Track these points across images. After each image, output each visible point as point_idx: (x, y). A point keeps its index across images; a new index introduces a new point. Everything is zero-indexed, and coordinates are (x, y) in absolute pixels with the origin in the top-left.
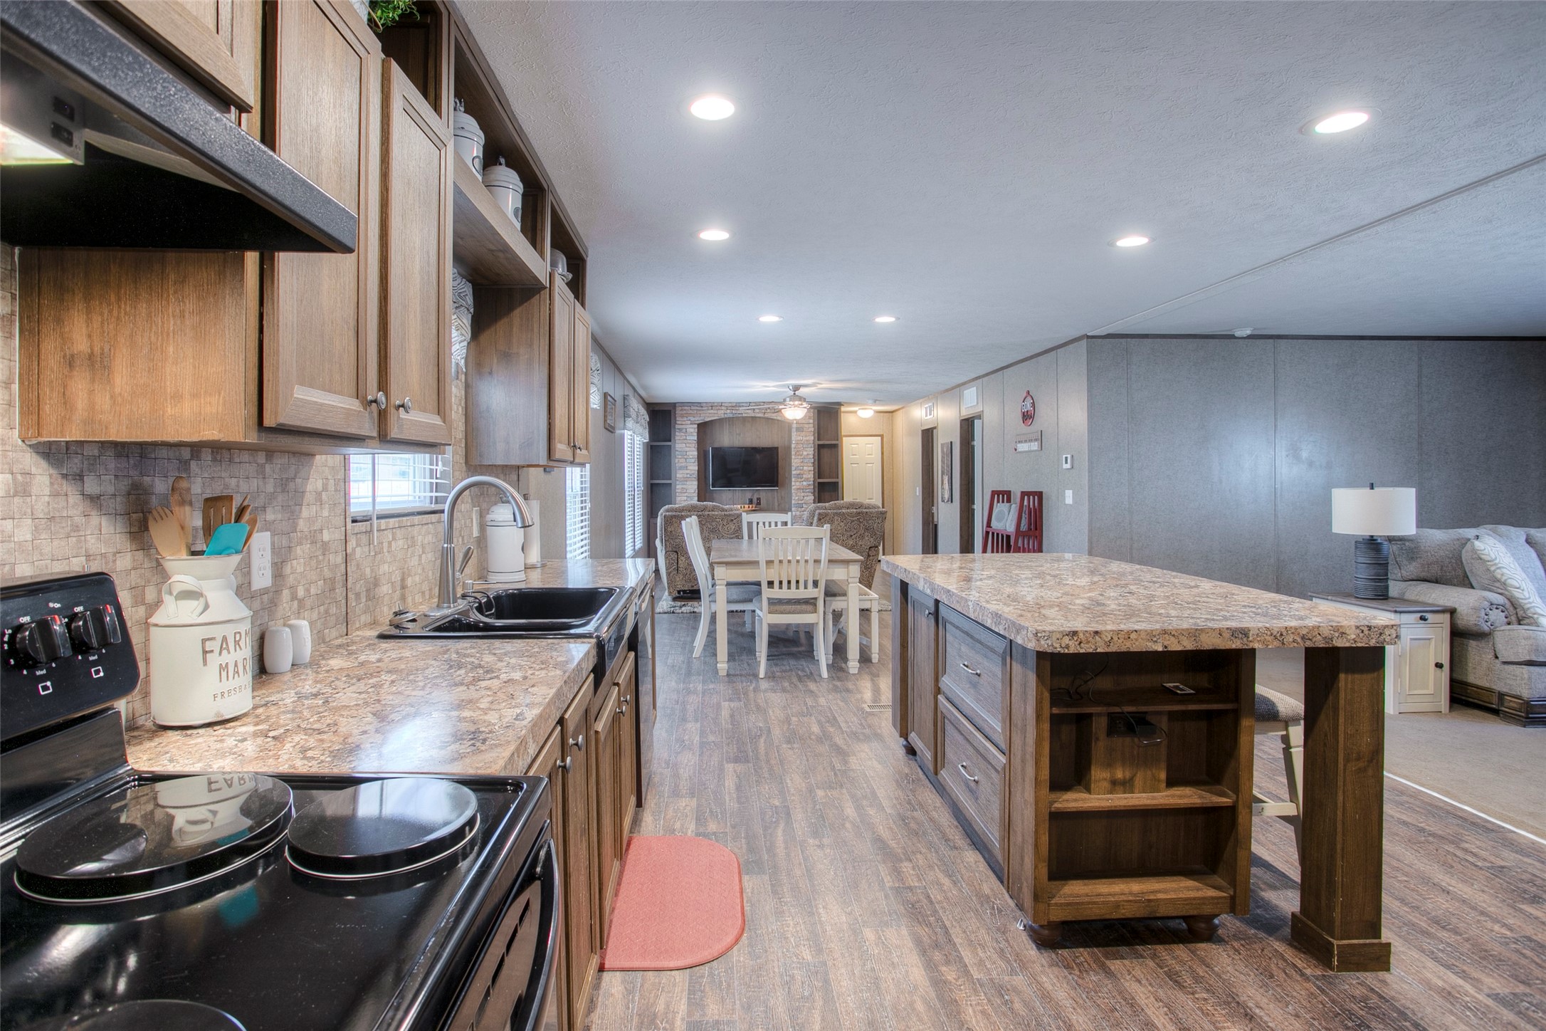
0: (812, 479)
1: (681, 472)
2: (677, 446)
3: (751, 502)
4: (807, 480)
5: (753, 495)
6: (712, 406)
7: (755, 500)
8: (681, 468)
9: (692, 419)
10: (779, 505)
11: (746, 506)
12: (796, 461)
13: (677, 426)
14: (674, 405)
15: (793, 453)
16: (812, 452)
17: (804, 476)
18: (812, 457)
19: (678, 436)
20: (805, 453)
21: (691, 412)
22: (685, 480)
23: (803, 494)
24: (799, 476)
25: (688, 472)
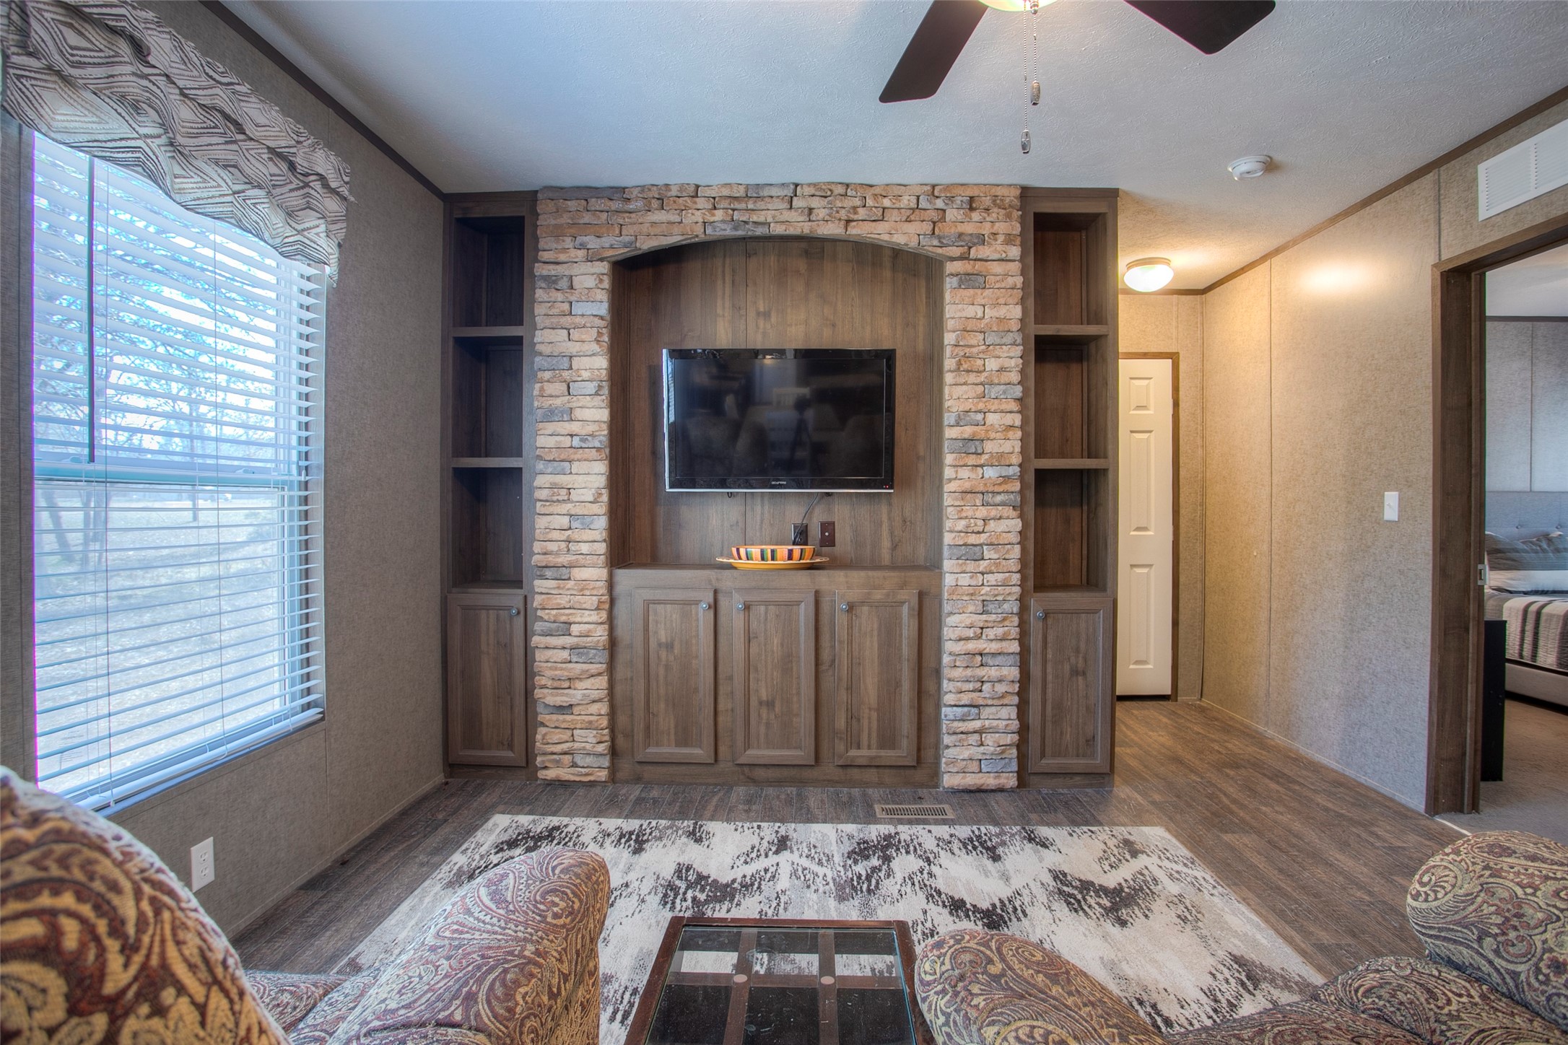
0: (1016, 459)
1: (550, 427)
2: (539, 336)
3: (802, 536)
4: (999, 460)
5: (809, 513)
6: (660, 197)
7: (815, 532)
8: (550, 416)
9: (592, 242)
10: (894, 547)
11: (782, 551)
12: (959, 391)
13: (540, 270)
14: (531, 197)
15: (949, 363)
16: (1016, 363)
17: (989, 447)
18: (1015, 377)
19: (543, 303)
20: (992, 365)
21: (587, 218)
22: (563, 460)
23: (982, 512)
24: (971, 446)
25: (574, 427)
